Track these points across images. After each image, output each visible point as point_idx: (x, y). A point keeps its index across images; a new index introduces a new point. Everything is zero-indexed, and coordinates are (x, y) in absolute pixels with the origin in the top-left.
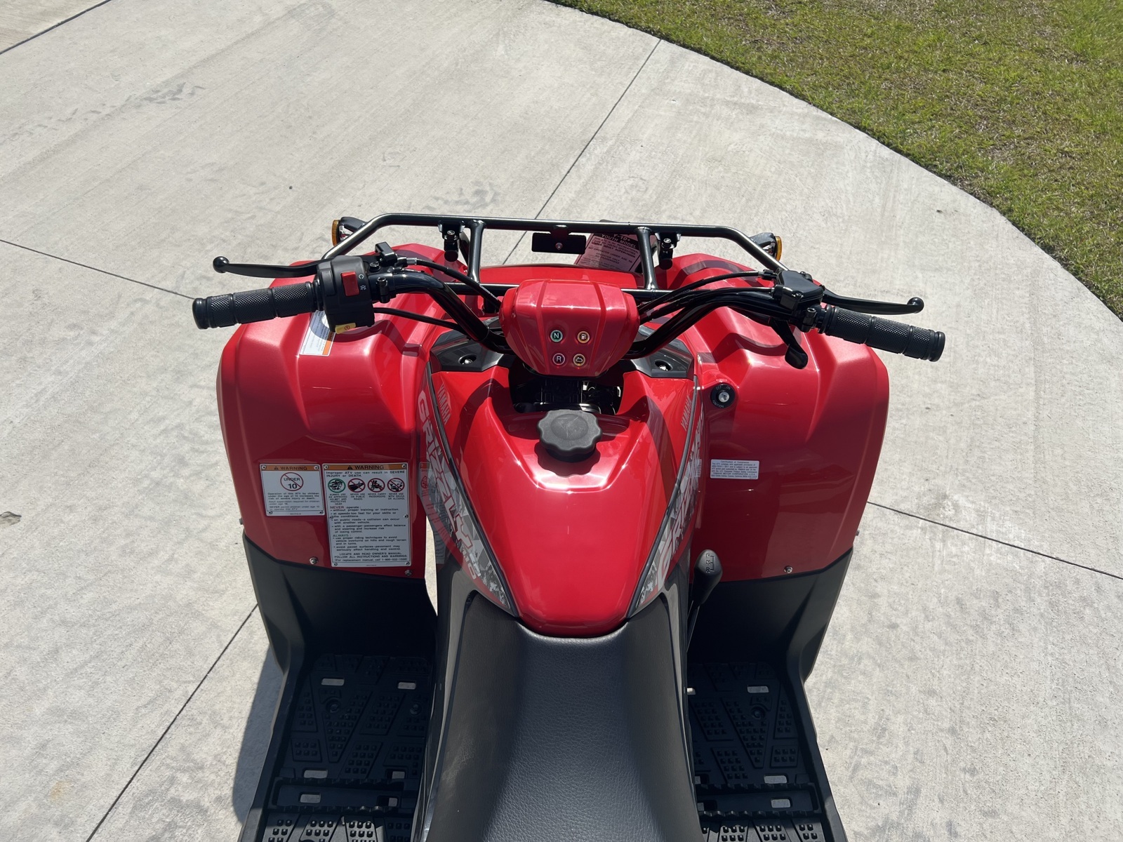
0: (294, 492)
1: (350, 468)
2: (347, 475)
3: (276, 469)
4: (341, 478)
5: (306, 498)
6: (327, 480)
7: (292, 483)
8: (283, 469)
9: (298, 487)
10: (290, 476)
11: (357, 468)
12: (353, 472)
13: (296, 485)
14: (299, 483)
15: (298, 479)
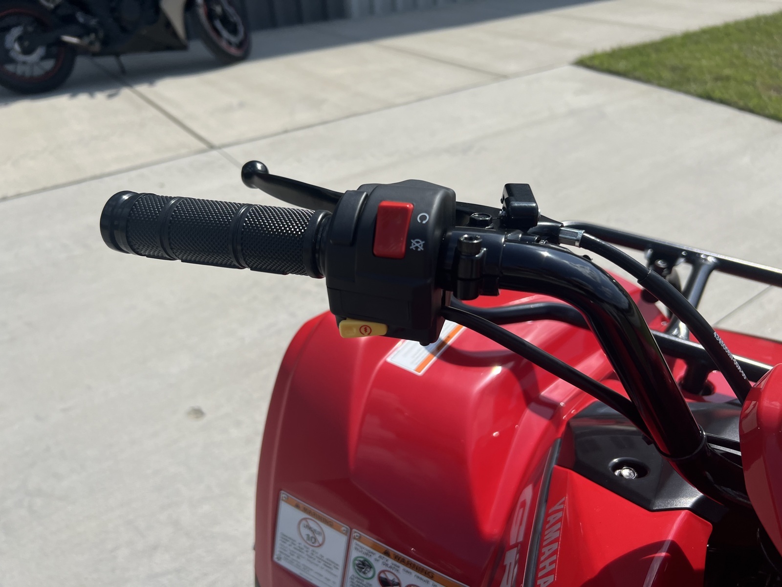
0: (311, 548)
1: (387, 553)
2: (381, 561)
3: (297, 506)
4: (372, 560)
5: (322, 562)
6: (354, 554)
7: (311, 535)
8: (305, 510)
9: (317, 544)
10: (312, 524)
11: (397, 558)
12: (391, 562)
13: (316, 539)
14: (320, 539)
15: (319, 534)
